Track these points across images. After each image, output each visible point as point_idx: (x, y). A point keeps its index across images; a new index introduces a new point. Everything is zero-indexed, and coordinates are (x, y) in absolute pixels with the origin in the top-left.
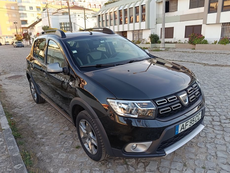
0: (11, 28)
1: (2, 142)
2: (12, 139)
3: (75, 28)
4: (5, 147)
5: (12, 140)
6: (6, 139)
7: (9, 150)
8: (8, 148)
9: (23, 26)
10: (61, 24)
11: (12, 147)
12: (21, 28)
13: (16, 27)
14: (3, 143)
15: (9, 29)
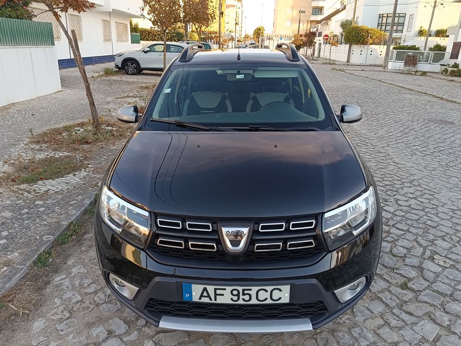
0: (292, 21)
3: (410, 26)
9: (313, 18)
10: (381, 16)
12: (309, 22)
13: (300, 19)
15: (288, 24)
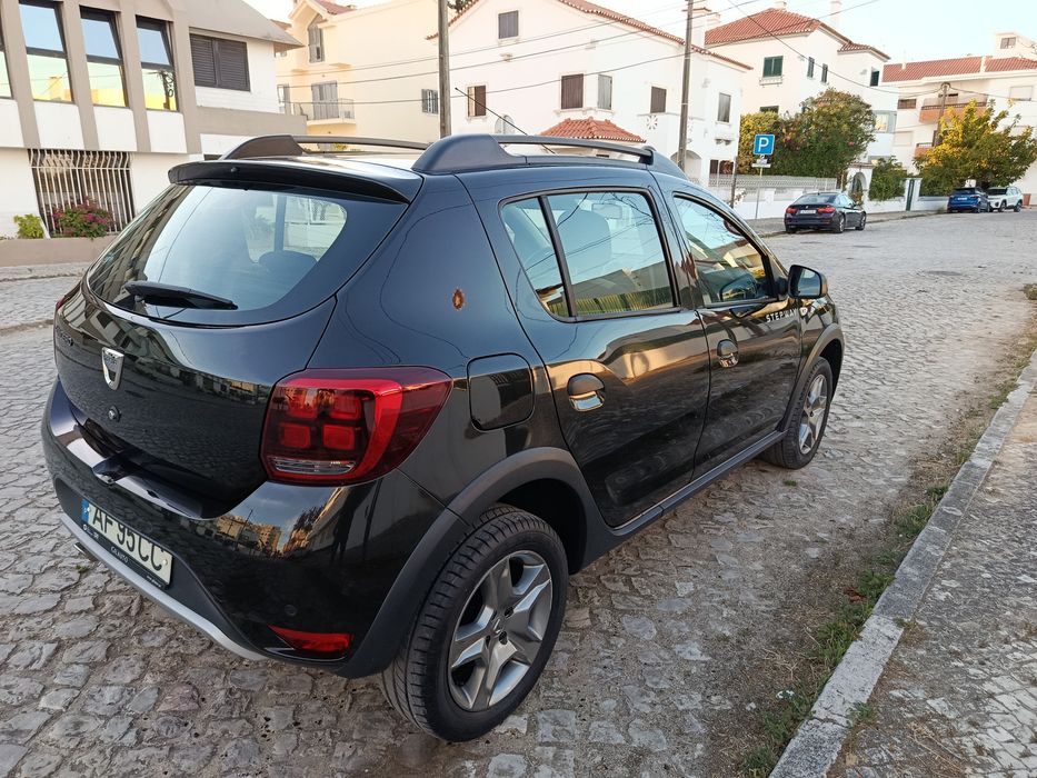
1: (944, 582)
2: (908, 570)
4: (947, 565)
5: (911, 565)
6: (924, 582)
7: (942, 549)
8: (942, 553)
11: (928, 549)
14: (943, 577)
